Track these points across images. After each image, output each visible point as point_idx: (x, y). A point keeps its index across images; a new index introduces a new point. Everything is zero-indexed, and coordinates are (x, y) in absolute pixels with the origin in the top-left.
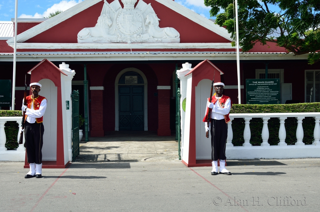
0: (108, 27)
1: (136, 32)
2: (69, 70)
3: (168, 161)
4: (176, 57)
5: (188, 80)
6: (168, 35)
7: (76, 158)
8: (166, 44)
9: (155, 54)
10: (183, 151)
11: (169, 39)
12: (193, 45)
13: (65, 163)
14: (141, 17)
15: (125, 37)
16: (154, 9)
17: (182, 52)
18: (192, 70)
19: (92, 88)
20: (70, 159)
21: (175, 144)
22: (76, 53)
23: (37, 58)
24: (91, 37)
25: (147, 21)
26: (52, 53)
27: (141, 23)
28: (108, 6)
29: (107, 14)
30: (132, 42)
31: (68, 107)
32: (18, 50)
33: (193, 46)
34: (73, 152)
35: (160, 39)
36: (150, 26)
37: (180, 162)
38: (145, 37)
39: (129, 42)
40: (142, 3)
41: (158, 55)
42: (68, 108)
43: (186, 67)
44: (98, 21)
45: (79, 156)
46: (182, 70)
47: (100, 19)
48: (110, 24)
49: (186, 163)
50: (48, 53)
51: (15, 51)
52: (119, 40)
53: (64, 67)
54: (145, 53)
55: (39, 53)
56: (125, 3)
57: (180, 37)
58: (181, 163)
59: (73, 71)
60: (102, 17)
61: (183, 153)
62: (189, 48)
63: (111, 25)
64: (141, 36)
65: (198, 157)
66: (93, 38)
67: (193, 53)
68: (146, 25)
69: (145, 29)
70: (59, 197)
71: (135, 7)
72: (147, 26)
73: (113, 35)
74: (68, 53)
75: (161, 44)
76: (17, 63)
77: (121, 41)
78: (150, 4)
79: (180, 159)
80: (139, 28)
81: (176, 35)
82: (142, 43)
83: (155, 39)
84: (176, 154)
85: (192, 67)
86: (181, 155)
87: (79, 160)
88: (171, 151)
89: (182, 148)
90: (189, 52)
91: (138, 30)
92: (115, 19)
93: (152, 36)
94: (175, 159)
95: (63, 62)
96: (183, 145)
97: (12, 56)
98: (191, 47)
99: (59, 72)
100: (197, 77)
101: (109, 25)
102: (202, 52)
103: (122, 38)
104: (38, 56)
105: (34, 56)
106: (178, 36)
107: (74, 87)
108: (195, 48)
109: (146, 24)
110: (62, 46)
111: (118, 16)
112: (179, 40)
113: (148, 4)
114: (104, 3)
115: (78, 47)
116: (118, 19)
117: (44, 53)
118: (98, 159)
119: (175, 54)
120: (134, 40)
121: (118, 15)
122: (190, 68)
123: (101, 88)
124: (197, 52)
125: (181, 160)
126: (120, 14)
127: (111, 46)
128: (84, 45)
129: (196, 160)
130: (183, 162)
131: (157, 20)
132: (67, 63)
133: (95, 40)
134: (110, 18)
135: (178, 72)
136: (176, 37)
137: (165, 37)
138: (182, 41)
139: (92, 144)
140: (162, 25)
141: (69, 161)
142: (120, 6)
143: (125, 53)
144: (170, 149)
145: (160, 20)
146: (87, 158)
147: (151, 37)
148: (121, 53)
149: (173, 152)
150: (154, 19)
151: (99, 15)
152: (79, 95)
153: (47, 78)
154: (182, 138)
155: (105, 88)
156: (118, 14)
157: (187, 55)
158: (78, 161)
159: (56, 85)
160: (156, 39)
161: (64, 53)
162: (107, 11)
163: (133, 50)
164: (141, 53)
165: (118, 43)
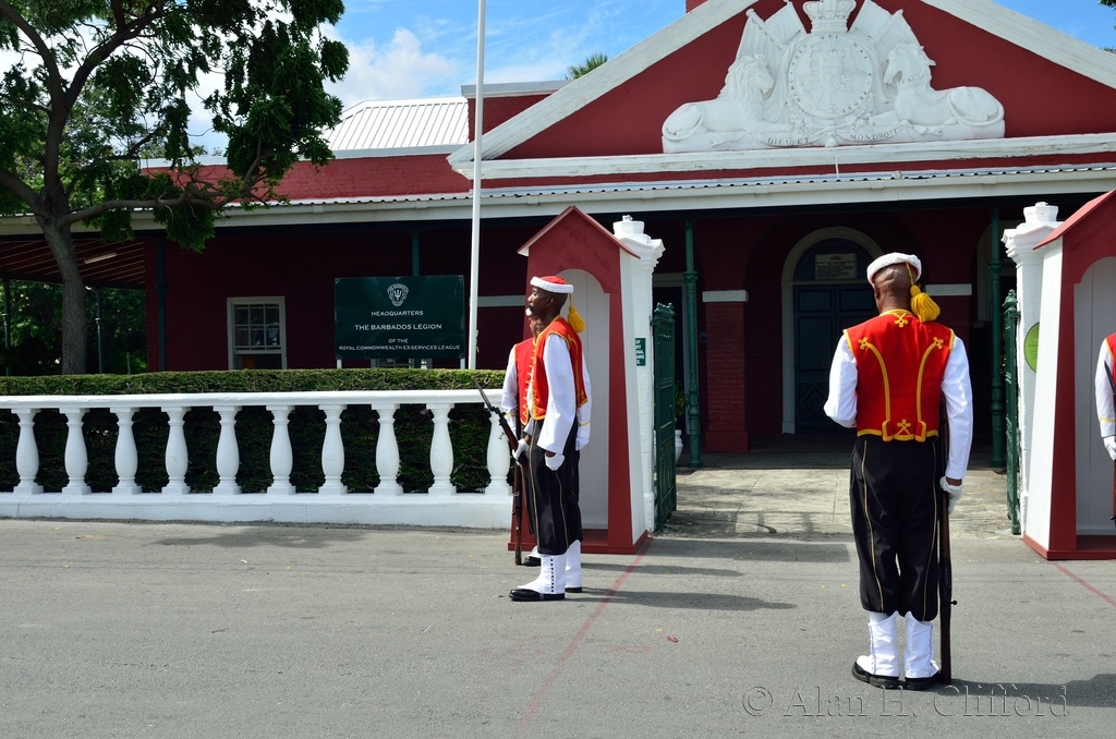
0: (761, 98)
1: (854, 107)
2: (644, 239)
3: (972, 537)
4: (992, 186)
5: (1045, 261)
6: (962, 114)
7: (665, 522)
8: (955, 145)
9: (920, 178)
10: (1026, 506)
11: (965, 128)
12: (1052, 143)
13: (635, 538)
14: (871, 58)
15: (816, 126)
16: (913, 30)
17: (1013, 170)
18: (1060, 227)
19: (709, 297)
20: (650, 525)
21: (990, 479)
22: (660, 185)
23: (539, 204)
24: (704, 130)
25: (891, 70)
26: (584, 188)
27: (870, 79)
28: (760, 28)
29: (756, 56)
30: (841, 142)
31: (642, 357)
32: (486, 184)
33: (1053, 146)
34: (657, 502)
35: (933, 129)
36: (900, 86)
37: (1017, 541)
38: (883, 124)
39: (830, 142)
40: (872, 13)
41: (932, 181)
42: (642, 363)
43: (1039, 218)
44: (729, 79)
45: (674, 514)
46: (1021, 229)
47: (735, 73)
48: (766, 87)
49: (1041, 548)
50: (572, 189)
51: (477, 185)
52: (796, 137)
53: (627, 232)
54: (886, 176)
55: (546, 190)
56: (817, 16)
57: (1004, 119)
58: (1022, 544)
59: (658, 243)
60: (742, 64)
61: (1026, 511)
62: (1037, 154)
63: (771, 91)
64: (871, 121)
65: (1083, 528)
66: (711, 135)
67: (1055, 169)
68: (887, 84)
69: (882, 97)
70: (625, 648)
71: (850, 23)
72: (890, 87)
73: (776, 122)
74: (635, 186)
75: (937, 145)
76: (483, 221)
77: (804, 142)
78: (899, 13)
79: (1017, 532)
80: (865, 97)
81: (992, 113)
82: (873, 142)
83: (917, 127)
84: (999, 515)
85: (1061, 217)
86: (1020, 517)
87: (677, 527)
88: (981, 502)
89: (1022, 494)
90: (1040, 169)
91: (860, 101)
92: (783, 69)
93: (909, 118)
94: (997, 532)
95: (626, 214)
96: (1027, 484)
97: (466, 203)
98: (1045, 149)
99: (615, 247)
100: (1079, 251)
101: (765, 91)
102: (1085, 167)
103: (806, 130)
104: (542, 200)
105: (531, 200)
106: (997, 114)
107: (659, 295)
108: (1059, 152)
109: (886, 80)
110: (613, 166)
111: (794, 60)
112: (1001, 127)
113: (892, 12)
114: (747, 18)
115: (663, 165)
116: (792, 68)
117: (559, 189)
118: (737, 525)
119: (990, 177)
120: (846, 136)
121: (794, 55)
122: (1051, 220)
123: (740, 296)
124: (1068, 167)
125: (1022, 536)
126: (798, 53)
127: (771, 159)
128: (682, 158)
129: (1078, 536)
130: (1027, 540)
131: (924, 64)
132: (636, 216)
133: (718, 138)
134: (768, 67)
135: (1010, 236)
136: (989, 118)
137: (951, 120)
138: (1010, 133)
139: (714, 477)
140: (940, 81)
141: (646, 532)
142: (799, 25)
143: (818, 178)
144: (978, 496)
145: (933, 63)
146: (700, 522)
147: (905, 122)
148: (805, 179)
149: (988, 506)
150: (915, 61)
151: (732, 59)
152: (673, 317)
153: (578, 268)
154: (1023, 460)
155: (750, 295)
156: (794, 52)
157: (1033, 178)
158: (675, 531)
159: (606, 289)
160: (921, 129)
161: (622, 186)
162: (756, 46)
163: (845, 168)
164: (872, 176)
165: (792, 147)
